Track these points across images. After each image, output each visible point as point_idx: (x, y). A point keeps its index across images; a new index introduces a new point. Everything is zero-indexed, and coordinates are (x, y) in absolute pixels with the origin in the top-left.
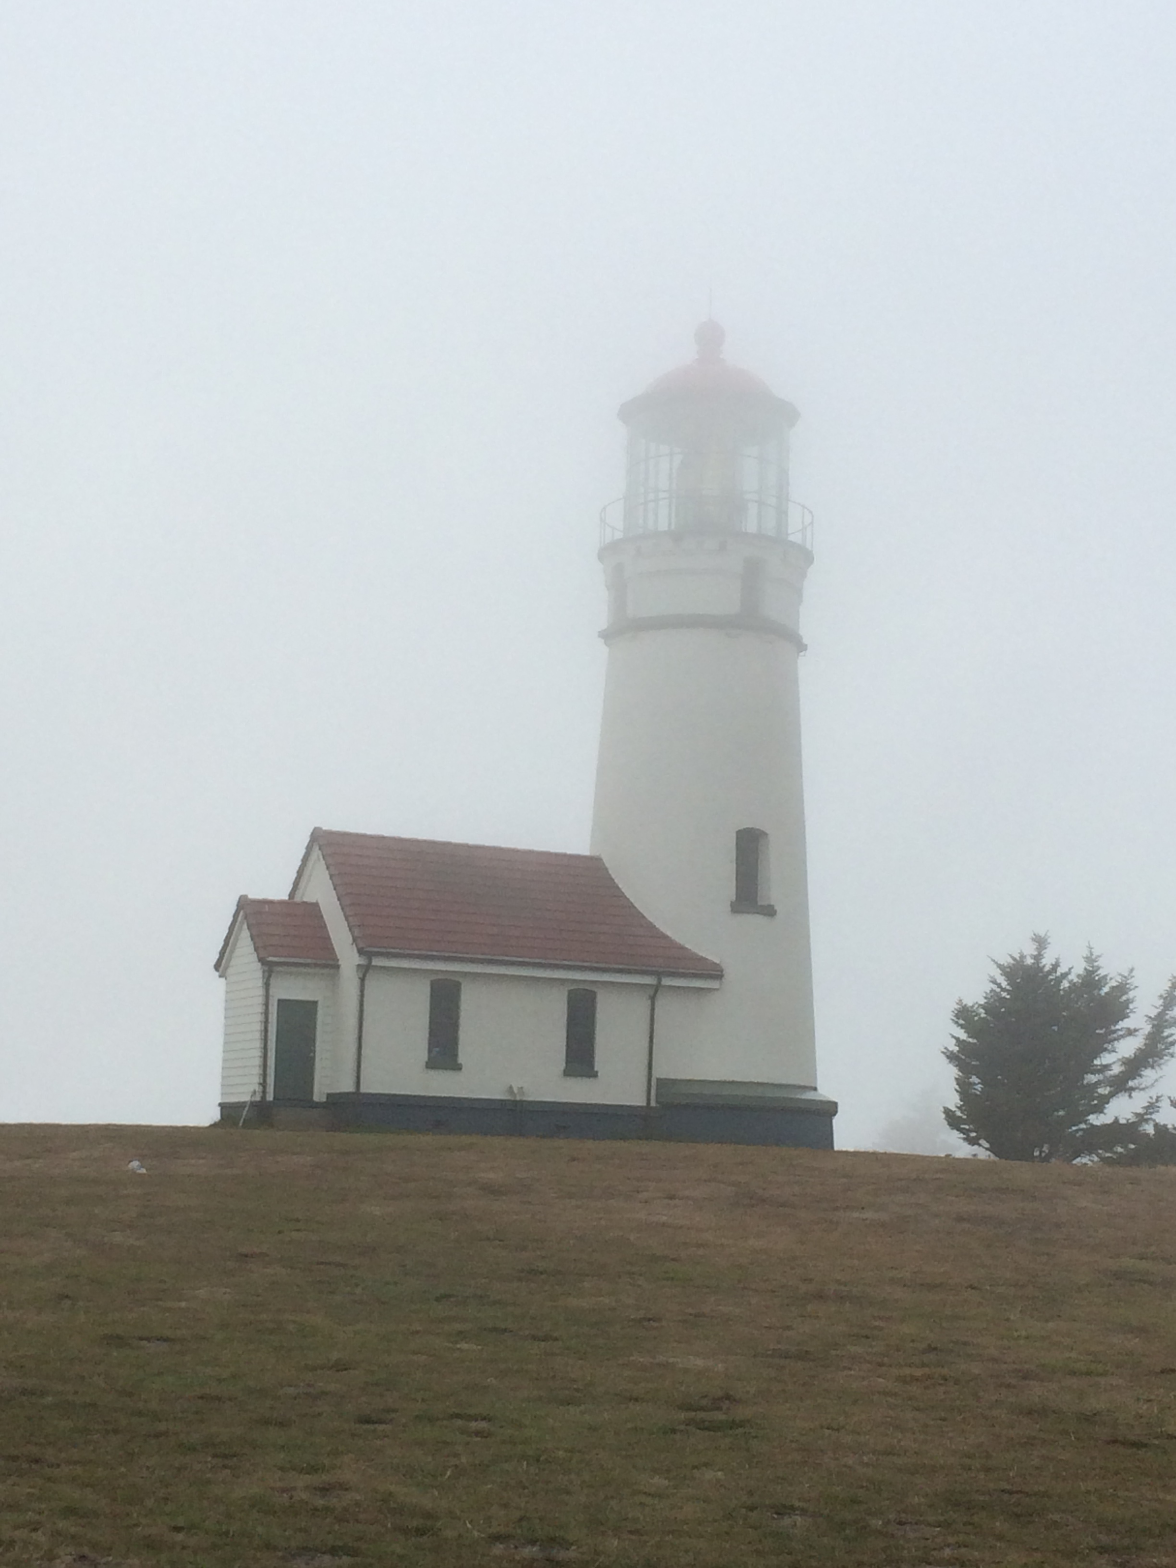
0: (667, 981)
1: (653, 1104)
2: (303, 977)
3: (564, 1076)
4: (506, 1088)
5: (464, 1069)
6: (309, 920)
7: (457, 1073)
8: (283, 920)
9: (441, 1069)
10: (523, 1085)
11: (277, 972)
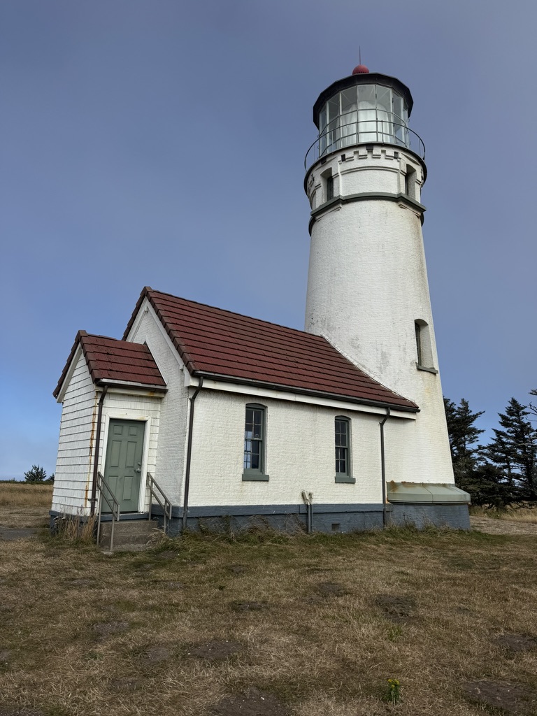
1: (386, 502)
2: (133, 399)
3: (336, 482)
4: (299, 494)
5: (270, 480)
6: (139, 355)
7: (265, 483)
8: (117, 352)
9: (254, 481)
10: (311, 491)
11: (110, 393)
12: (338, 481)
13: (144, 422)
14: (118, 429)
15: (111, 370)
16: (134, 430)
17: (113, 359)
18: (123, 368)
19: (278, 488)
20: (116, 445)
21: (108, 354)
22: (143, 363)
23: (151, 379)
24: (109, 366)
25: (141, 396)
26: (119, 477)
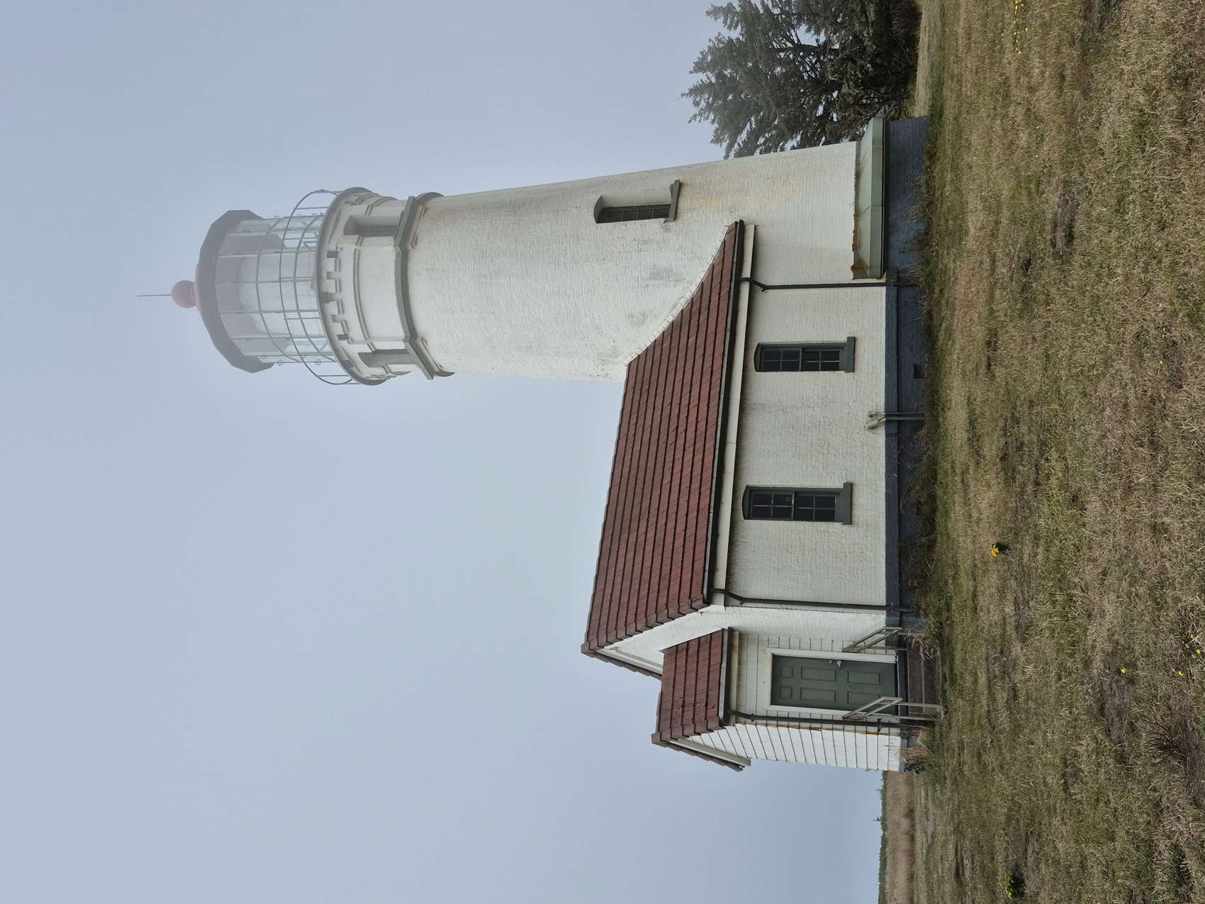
0: (747, 273)
1: (883, 281)
2: (744, 672)
3: (853, 371)
4: (870, 434)
5: (850, 479)
6: (681, 662)
7: (855, 489)
8: (679, 693)
9: (851, 507)
10: (866, 413)
11: (737, 705)
12: (851, 368)
13: (775, 657)
14: (786, 693)
15: (706, 705)
16: (786, 671)
17: (690, 700)
18: (702, 686)
19: (862, 468)
20: (806, 695)
21: (683, 706)
22: (693, 659)
23: (716, 650)
24: (701, 706)
25: (740, 663)
26: (849, 690)
